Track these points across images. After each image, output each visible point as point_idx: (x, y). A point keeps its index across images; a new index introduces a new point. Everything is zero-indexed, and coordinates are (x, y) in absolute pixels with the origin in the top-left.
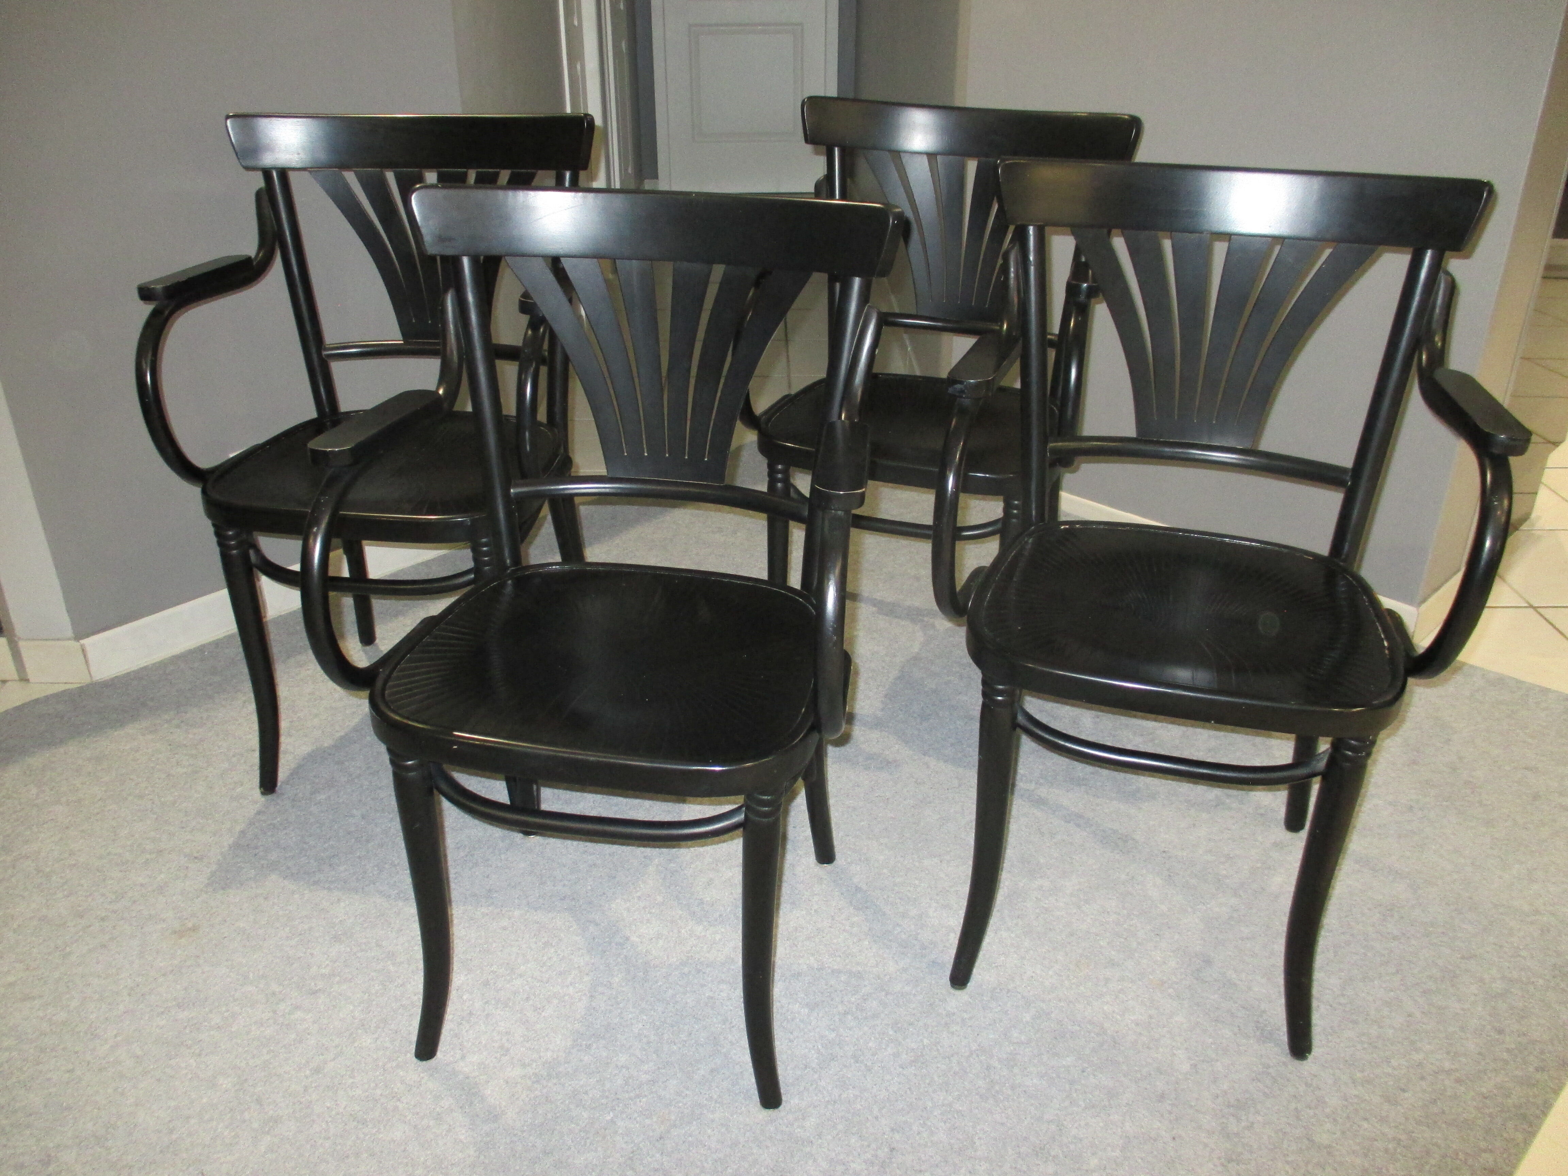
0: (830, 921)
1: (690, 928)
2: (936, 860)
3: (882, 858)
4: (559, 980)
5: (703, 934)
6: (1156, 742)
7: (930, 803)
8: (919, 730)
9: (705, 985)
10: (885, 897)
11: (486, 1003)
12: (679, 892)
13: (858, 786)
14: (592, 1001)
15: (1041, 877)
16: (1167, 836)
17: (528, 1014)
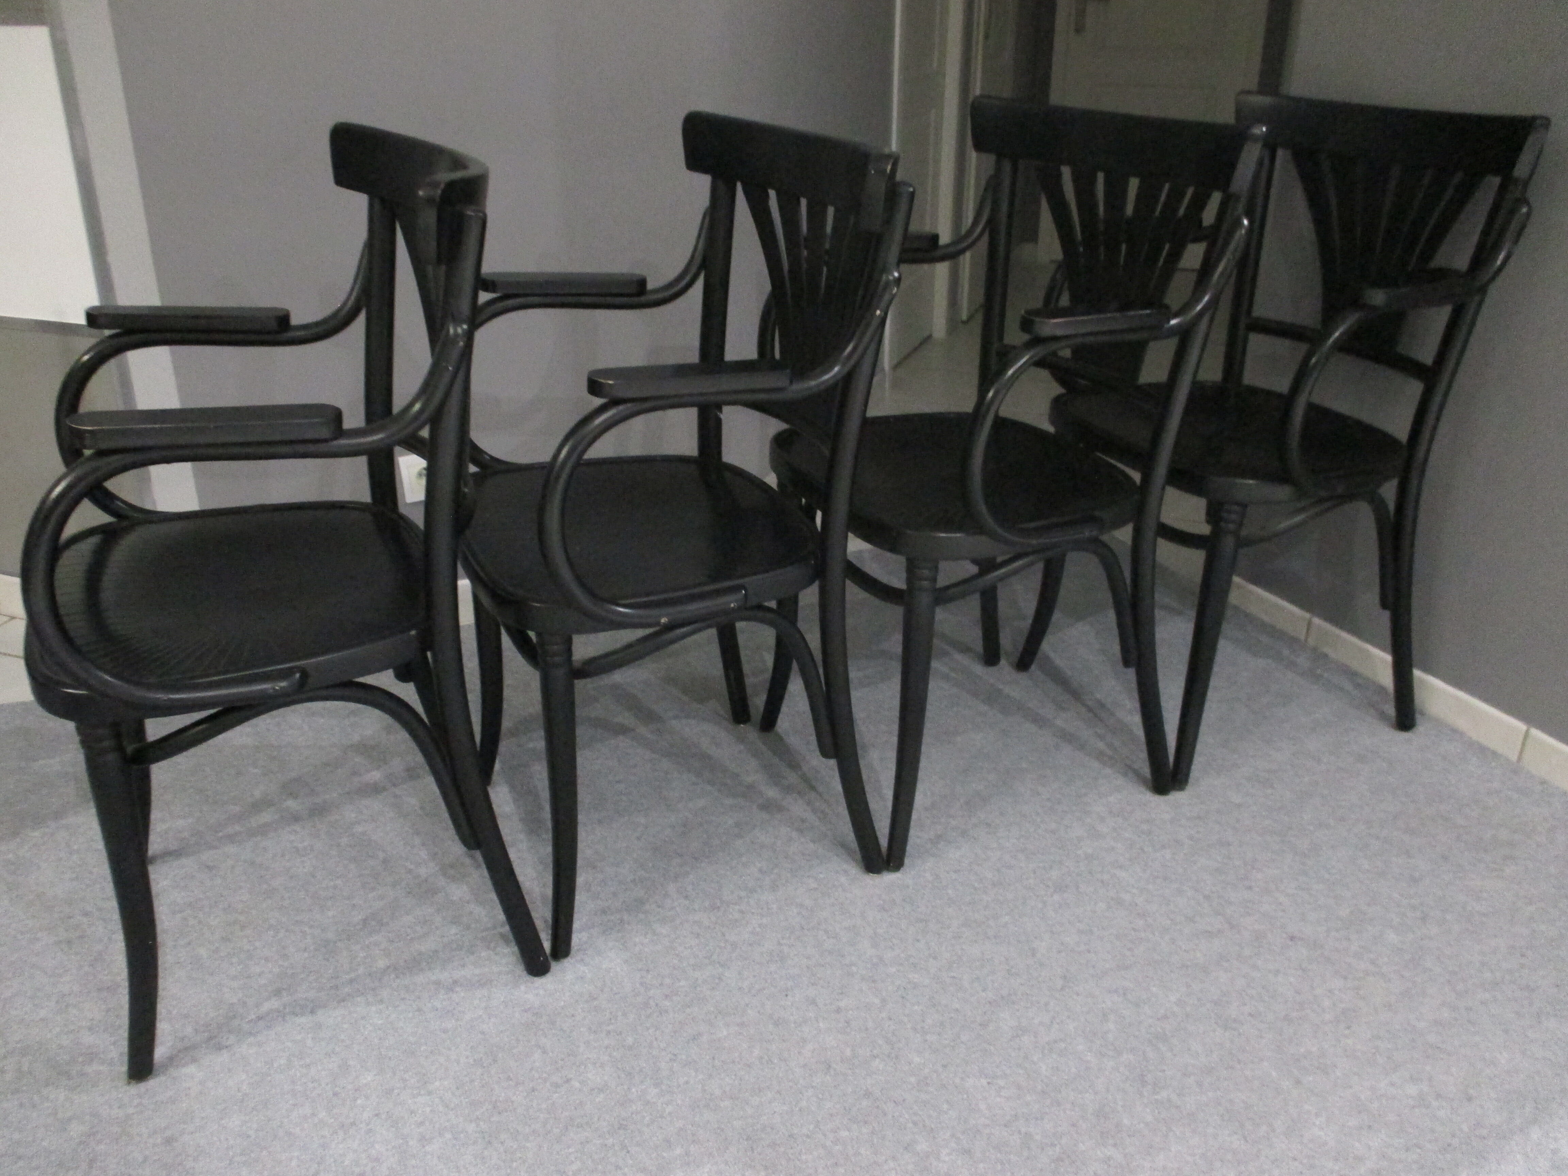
0: (812, 1127)
1: (644, 1087)
2: (984, 1082)
3: (917, 1060)
4: (467, 1112)
5: (654, 1100)
6: (1361, 992)
7: (1013, 1003)
8: (1044, 903)
9: (621, 1168)
10: (897, 1114)
11: (377, 1115)
12: (656, 1039)
13: (935, 958)
14: (486, 1148)
15: (1115, 1145)
16: (1322, 1133)
17: (411, 1143)
